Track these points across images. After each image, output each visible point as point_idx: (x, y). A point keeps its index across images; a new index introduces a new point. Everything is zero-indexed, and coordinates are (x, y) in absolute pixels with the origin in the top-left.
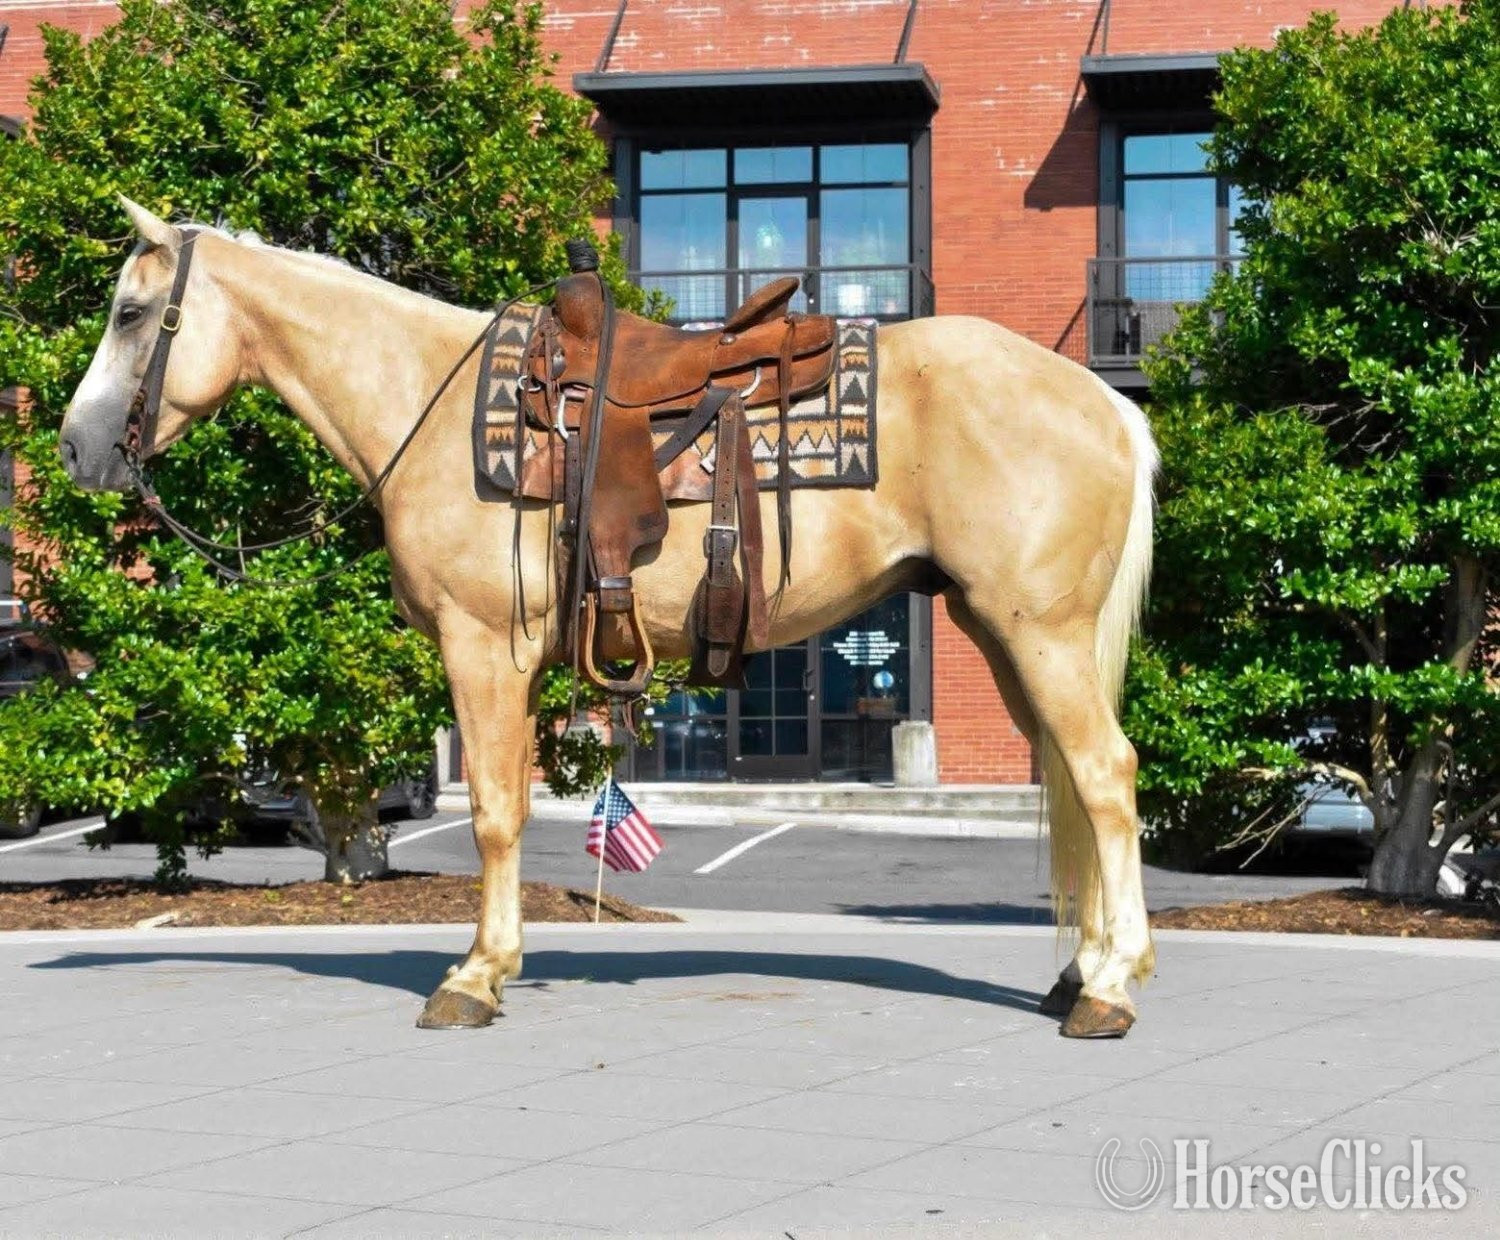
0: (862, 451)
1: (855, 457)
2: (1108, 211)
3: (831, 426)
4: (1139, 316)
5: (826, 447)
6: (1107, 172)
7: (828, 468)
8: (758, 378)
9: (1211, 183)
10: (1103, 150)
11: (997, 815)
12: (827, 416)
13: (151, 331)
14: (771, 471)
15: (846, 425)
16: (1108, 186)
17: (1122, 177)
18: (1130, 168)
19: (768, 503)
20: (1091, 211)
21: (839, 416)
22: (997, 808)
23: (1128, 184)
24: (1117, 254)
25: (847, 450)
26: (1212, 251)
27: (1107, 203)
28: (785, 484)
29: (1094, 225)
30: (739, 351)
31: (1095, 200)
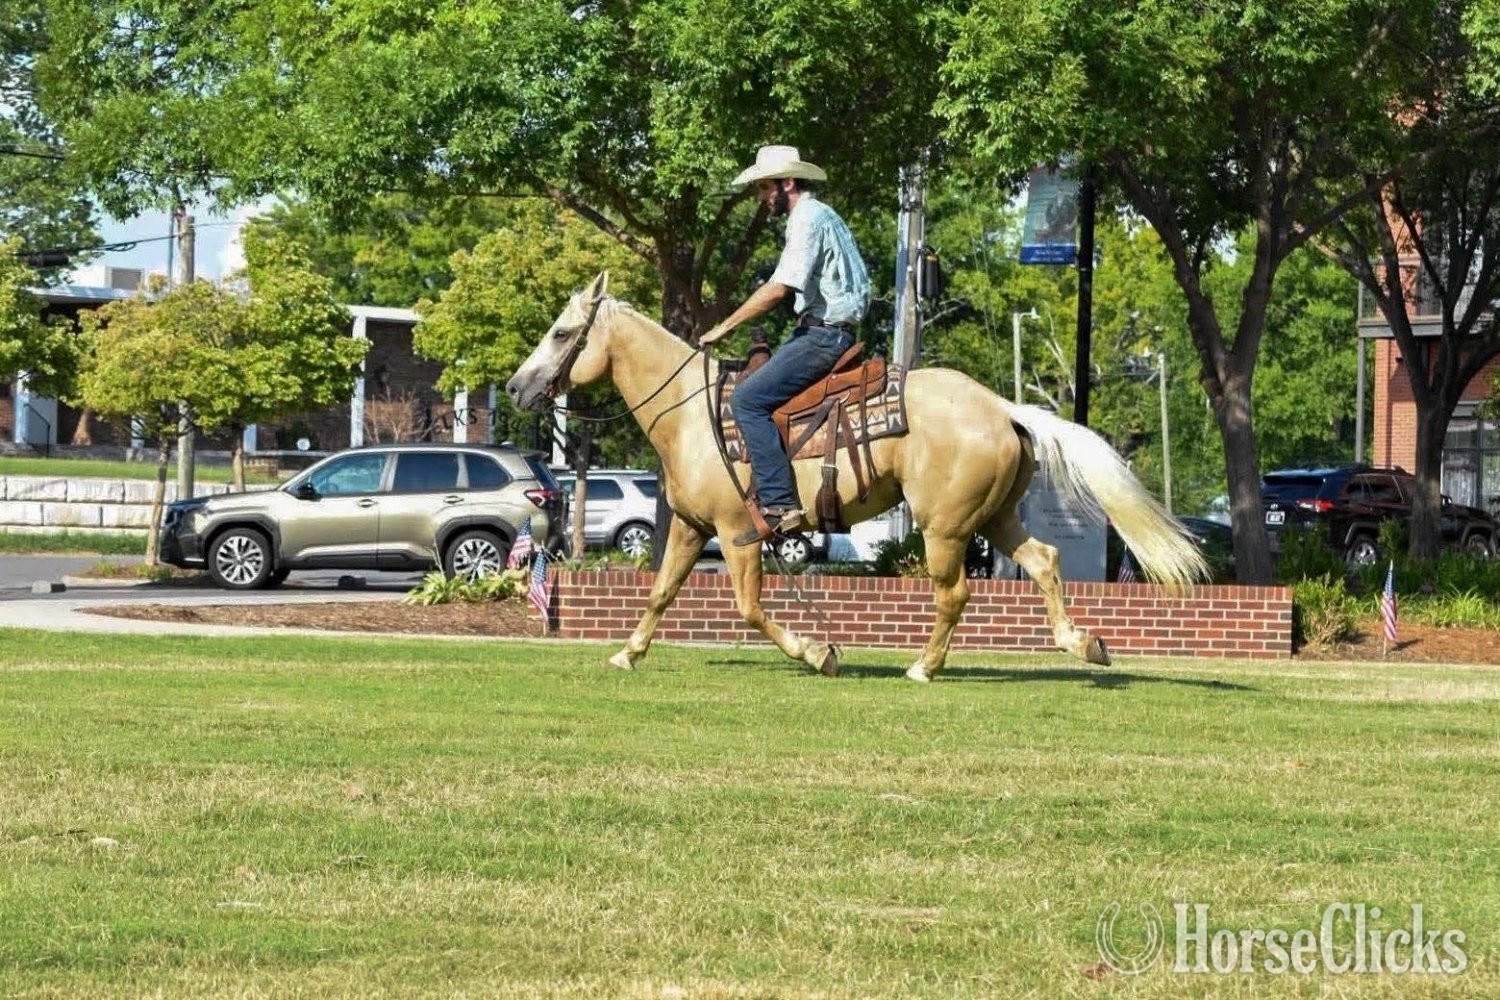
0: (898, 416)
1: (895, 420)
3: (883, 408)
5: (882, 419)
7: (883, 428)
8: (847, 394)
12: (881, 404)
13: (570, 344)
14: (858, 434)
15: (890, 407)
19: (860, 448)
21: (886, 403)
25: (891, 418)
28: (867, 439)
30: (841, 382)
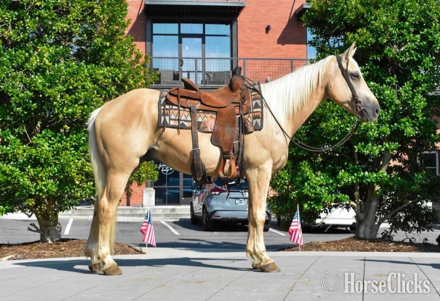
2: (149, 43)
4: (160, 73)
6: (148, 32)
9: (177, 37)
10: (147, 27)
11: (124, 215)
16: (148, 37)
17: (152, 35)
18: (155, 32)
20: (144, 43)
22: (123, 213)
23: (154, 36)
24: (151, 56)
26: (177, 56)
27: (148, 41)
29: (145, 47)
31: (145, 40)
